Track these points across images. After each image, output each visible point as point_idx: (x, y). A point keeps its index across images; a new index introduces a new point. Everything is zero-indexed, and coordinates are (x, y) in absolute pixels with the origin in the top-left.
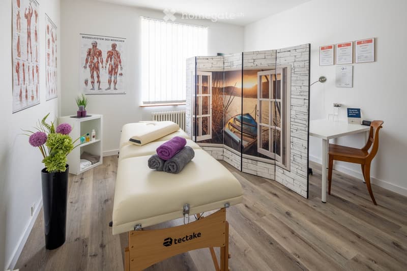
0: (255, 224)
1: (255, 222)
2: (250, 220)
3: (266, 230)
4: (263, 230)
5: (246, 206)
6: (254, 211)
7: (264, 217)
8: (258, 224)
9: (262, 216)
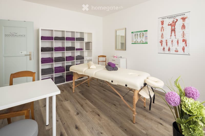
0: (96, 107)
1: (96, 108)
2: (98, 108)
3: (92, 105)
4: (94, 105)
5: (99, 115)
6: (96, 113)
7: (91, 110)
8: (95, 107)
9: (92, 111)
